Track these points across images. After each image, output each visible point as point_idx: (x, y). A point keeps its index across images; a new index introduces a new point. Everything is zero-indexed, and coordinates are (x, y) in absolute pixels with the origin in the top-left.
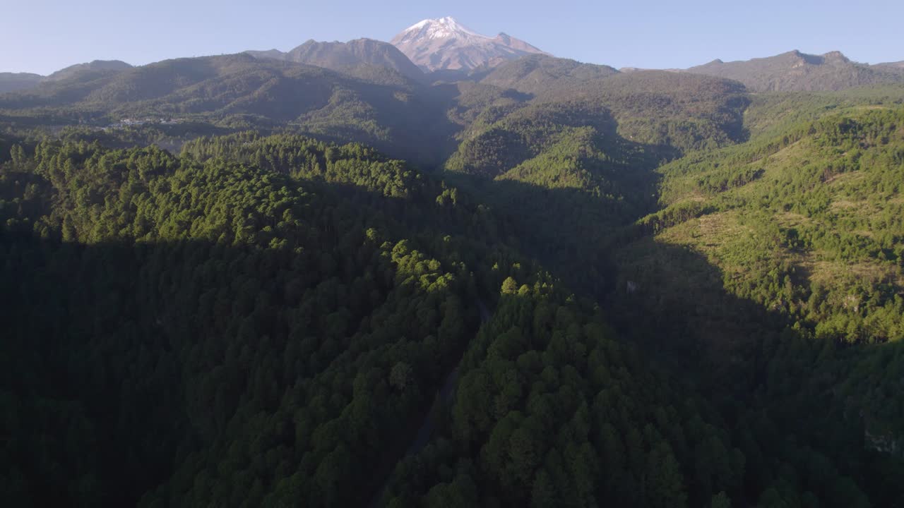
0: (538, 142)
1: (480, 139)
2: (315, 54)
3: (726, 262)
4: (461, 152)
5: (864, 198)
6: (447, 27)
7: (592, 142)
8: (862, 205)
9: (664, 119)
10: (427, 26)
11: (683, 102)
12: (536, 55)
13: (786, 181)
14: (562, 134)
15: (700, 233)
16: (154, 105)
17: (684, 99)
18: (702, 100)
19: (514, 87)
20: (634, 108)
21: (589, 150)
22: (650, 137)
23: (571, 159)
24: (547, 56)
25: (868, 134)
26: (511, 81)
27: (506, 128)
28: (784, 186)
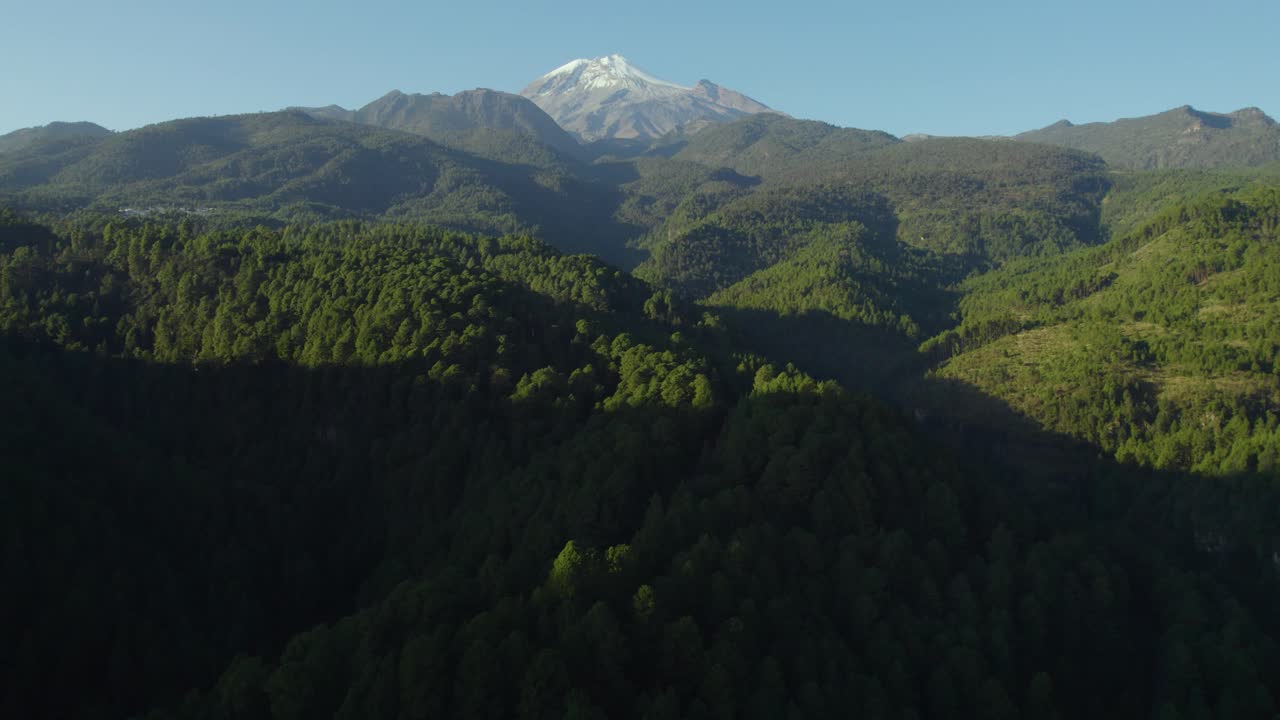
0: (774, 244)
1: (684, 240)
2: (402, 113)
3: (1048, 379)
4: (656, 258)
5: (1242, 301)
6: (613, 71)
7: (860, 244)
8: (1238, 311)
9: (973, 211)
10: (580, 70)
11: (1003, 185)
12: (761, 116)
13: (1144, 285)
14: (812, 233)
15: (1016, 351)
16: (164, 188)
17: (1005, 181)
18: (1035, 182)
19: (730, 165)
20: (925, 196)
21: (855, 256)
22: (952, 239)
23: (829, 266)
24: (781, 117)
25: (1265, 223)
26: (723, 156)
27: (724, 225)
28: (1141, 292)
